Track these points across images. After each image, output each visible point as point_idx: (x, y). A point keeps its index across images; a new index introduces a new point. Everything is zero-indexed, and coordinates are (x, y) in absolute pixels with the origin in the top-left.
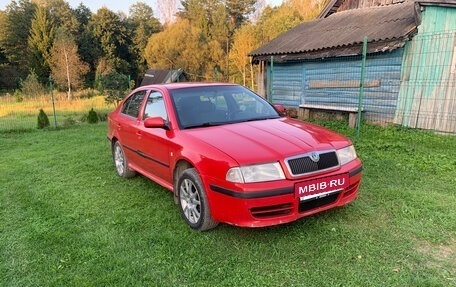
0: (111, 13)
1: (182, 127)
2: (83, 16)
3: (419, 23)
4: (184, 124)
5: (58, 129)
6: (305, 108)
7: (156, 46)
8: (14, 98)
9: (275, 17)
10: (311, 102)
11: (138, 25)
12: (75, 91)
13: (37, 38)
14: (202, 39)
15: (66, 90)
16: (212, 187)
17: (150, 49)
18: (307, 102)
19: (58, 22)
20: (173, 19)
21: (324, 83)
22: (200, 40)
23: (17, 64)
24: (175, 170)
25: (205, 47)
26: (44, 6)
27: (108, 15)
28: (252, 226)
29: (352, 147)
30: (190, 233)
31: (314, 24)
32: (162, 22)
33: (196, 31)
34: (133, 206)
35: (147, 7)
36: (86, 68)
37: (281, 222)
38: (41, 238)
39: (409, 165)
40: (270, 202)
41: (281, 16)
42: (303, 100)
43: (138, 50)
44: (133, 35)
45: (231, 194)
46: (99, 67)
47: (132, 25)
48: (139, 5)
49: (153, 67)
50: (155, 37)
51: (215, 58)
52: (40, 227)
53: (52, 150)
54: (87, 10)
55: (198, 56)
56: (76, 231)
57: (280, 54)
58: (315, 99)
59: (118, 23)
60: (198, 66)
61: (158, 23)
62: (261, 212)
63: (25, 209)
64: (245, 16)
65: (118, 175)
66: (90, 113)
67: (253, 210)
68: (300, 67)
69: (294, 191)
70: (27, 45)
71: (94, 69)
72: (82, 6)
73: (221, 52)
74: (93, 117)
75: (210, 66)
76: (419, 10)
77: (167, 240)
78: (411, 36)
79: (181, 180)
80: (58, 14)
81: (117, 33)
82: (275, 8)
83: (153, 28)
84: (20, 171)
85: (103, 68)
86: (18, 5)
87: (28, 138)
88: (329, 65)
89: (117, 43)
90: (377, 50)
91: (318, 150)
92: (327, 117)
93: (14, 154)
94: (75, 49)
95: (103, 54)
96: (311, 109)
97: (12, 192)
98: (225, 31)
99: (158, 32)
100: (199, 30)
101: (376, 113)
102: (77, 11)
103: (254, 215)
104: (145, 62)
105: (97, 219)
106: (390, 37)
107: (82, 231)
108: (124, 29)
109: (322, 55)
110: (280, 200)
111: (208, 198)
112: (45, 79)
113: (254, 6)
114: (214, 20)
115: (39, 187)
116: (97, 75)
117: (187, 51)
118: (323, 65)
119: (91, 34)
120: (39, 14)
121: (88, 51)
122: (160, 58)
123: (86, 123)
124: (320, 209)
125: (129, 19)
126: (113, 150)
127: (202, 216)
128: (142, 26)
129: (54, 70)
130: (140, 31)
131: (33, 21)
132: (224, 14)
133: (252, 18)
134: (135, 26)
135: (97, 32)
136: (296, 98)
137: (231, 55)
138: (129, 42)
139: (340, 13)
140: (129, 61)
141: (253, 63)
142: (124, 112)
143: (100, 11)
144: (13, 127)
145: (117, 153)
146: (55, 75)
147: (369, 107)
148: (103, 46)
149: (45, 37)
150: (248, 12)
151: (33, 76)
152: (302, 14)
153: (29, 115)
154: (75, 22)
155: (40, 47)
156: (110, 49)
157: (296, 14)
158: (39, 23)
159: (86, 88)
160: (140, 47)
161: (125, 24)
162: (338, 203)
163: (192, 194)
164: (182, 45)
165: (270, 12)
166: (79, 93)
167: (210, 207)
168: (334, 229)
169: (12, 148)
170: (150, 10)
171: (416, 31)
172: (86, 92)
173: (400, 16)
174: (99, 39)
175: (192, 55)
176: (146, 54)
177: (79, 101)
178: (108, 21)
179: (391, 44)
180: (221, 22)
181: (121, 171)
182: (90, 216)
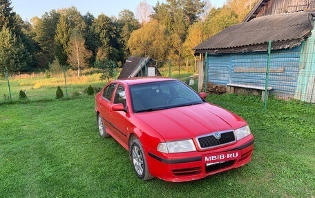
0: (106, 18)
1: (134, 111)
2: (89, 20)
3: (312, 28)
4: (136, 109)
5: (68, 99)
6: (231, 86)
7: (136, 39)
8: (45, 75)
9: (217, 16)
10: (236, 82)
11: (124, 24)
12: (83, 69)
13: (60, 35)
14: (167, 33)
15: (76, 69)
16: (149, 154)
17: (132, 41)
18: (233, 82)
19: (73, 25)
20: (148, 19)
21: (245, 69)
22: (165, 34)
23: (48, 52)
24: (130, 139)
25: (169, 38)
26: (65, 15)
27: (104, 19)
28: (174, 181)
29: (247, 127)
30: (137, 181)
31: (240, 26)
32: (140, 22)
33: (162, 27)
34: (105, 160)
35: (130, 12)
36: (90, 54)
37: (193, 179)
38: (47, 180)
39: (298, 133)
40: (186, 166)
41: (222, 15)
42: (230, 80)
43: (124, 41)
44: (121, 31)
45: (160, 159)
46: (99, 54)
47: (120, 25)
48: (125, 11)
49: (133, 53)
50: (135, 33)
51: (175, 45)
52: (48, 172)
53: (63, 115)
54: (92, 16)
55: (163, 45)
56: (68, 177)
57: (214, 49)
58: (238, 80)
59: (111, 24)
60: (163, 51)
61: (138, 23)
62: (180, 172)
63: (41, 158)
64: (197, 15)
65: (100, 135)
66: (89, 88)
67: (174, 171)
68: (228, 57)
69: (201, 159)
70: (54, 40)
71: (95, 55)
72: (88, 14)
73: (179, 41)
74: (91, 91)
75: (172, 51)
76: (312, 19)
77: (121, 186)
78: (306, 38)
79: (133, 146)
80: (73, 20)
81: (110, 30)
82: (219, 9)
83: (134, 26)
84: (42, 130)
85: (101, 55)
86: (49, 15)
87: (49, 106)
88: (247, 56)
89: (110, 37)
90: (281, 48)
91: (221, 130)
92: (246, 93)
93: (40, 118)
94: (83, 42)
95: (101, 44)
96: (235, 87)
97: (35, 147)
98: (183, 26)
99: (137, 28)
100: (164, 27)
101: (282, 92)
102: (86, 17)
103: (175, 174)
104: (129, 49)
105: (82, 168)
106: (290, 38)
107: (72, 176)
108: (115, 28)
109: (243, 50)
110: (192, 165)
111: (147, 160)
112: (65, 62)
113: (204, 8)
114: (175, 19)
115: (51, 143)
116: (97, 58)
117: (156, 41)
118: (244, 56)
119: (94, 31)
120: (61, 20)
121: (92, 43)
122: (138, 46)
123: (86, 94)
124: (221, 170)
125: (119, 21)
126: (98, 119)
127: (144, 170)
128: (127, 26)
129: (70, 57)
130: (125, 28)
131: (58, 25)
132: (183, 15)
133: (202, 17)
134: (122, 25)
135: (97, 30)
136: (225, 79)
137: (186, 44)
138: (118, 36)
139: (259, 18)
140: (118, 49)
141: (195, 55)
142: (104, 96)
143: (99, 17)
144: (41, 98)
145: (100, 121)
146: (71, 60)
147: (276, 87)
148: (101, 39)
149: (65, 35)
150: (199, 13)
151: (56, 61)
152: (237, 13)
153: (53, 88)
154: (84, 24)
155: (62, 41)
156: (105, 41)
157: (233, 14)
158: (61, 26)
159: (90, 67)
160: (125, 39)
161: (115, 24)
162: (235, 166)
163: (138, 156)
164: (153, 38)
165: (215, 12)
166: (85, 71)
167: (149, 166)
168: (230, 184)
169: (39, 113)
170: (132, 14)
171: (310, 34)
172: (89, 70)
173: (300, 22)
174: (99, 35)
175: (160, 44)
176: (129, 44)
177: (84, 77)
178: (105, 23)
179: (291, 43)
180: (181, 20)
181: (102, 133)
182: (78, 165)
